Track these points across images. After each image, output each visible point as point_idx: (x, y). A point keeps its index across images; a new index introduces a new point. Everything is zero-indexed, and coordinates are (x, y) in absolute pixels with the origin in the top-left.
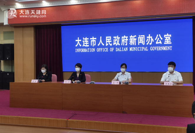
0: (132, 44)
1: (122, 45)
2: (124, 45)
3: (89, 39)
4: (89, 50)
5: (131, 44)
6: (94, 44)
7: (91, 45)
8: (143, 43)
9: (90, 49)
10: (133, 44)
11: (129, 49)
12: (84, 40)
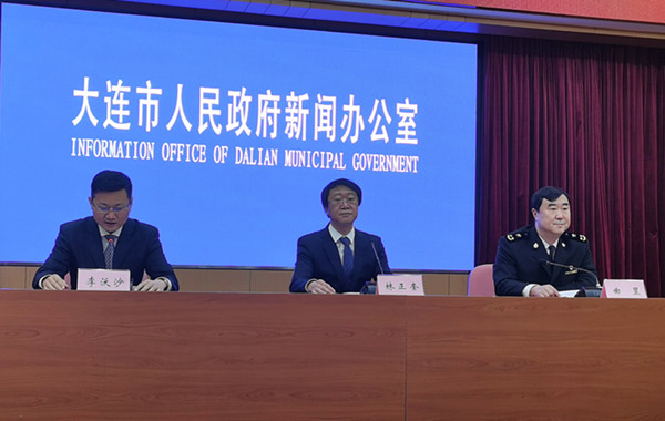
0: (295, 133)
1: (258, 133)
2: (265, 135)
3: (133, 90)
4: (132, 148)
5: (291, 136)
6: (152, 119)
7: (140, 124)
8: (331, 134)
9: (136, 143)
10: (297, 137)
11: (281, 157)
12: (112, 95)
